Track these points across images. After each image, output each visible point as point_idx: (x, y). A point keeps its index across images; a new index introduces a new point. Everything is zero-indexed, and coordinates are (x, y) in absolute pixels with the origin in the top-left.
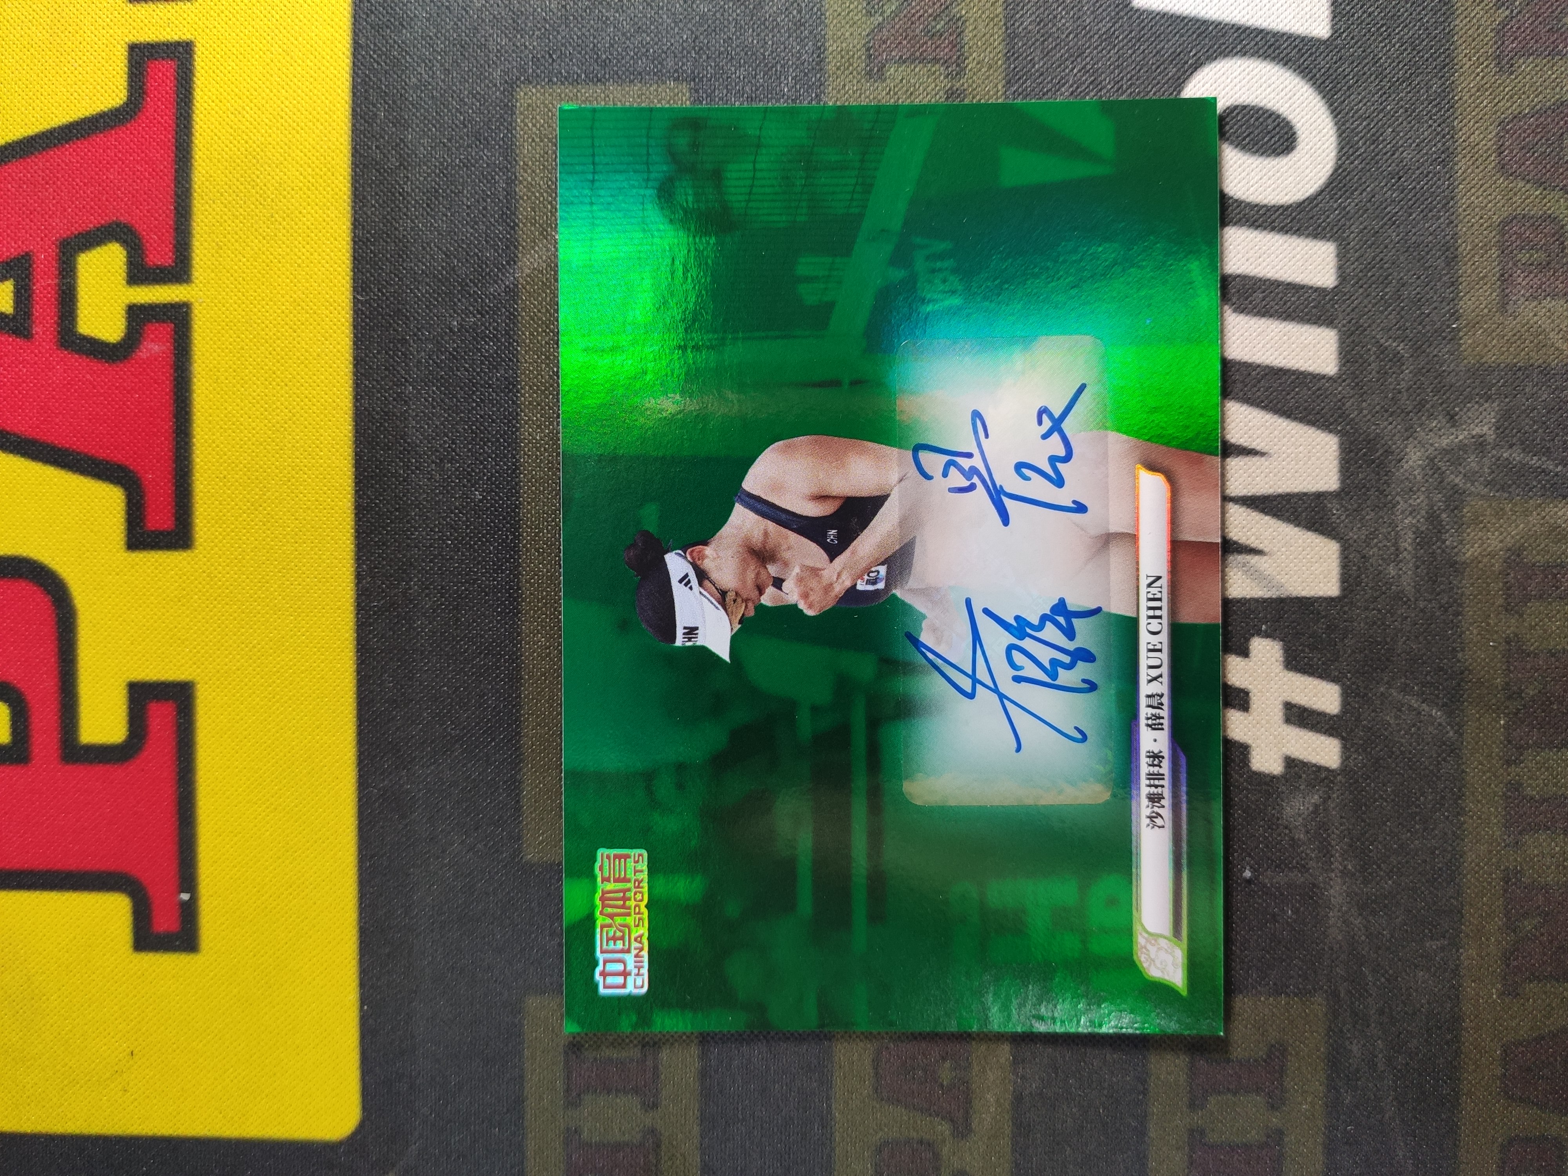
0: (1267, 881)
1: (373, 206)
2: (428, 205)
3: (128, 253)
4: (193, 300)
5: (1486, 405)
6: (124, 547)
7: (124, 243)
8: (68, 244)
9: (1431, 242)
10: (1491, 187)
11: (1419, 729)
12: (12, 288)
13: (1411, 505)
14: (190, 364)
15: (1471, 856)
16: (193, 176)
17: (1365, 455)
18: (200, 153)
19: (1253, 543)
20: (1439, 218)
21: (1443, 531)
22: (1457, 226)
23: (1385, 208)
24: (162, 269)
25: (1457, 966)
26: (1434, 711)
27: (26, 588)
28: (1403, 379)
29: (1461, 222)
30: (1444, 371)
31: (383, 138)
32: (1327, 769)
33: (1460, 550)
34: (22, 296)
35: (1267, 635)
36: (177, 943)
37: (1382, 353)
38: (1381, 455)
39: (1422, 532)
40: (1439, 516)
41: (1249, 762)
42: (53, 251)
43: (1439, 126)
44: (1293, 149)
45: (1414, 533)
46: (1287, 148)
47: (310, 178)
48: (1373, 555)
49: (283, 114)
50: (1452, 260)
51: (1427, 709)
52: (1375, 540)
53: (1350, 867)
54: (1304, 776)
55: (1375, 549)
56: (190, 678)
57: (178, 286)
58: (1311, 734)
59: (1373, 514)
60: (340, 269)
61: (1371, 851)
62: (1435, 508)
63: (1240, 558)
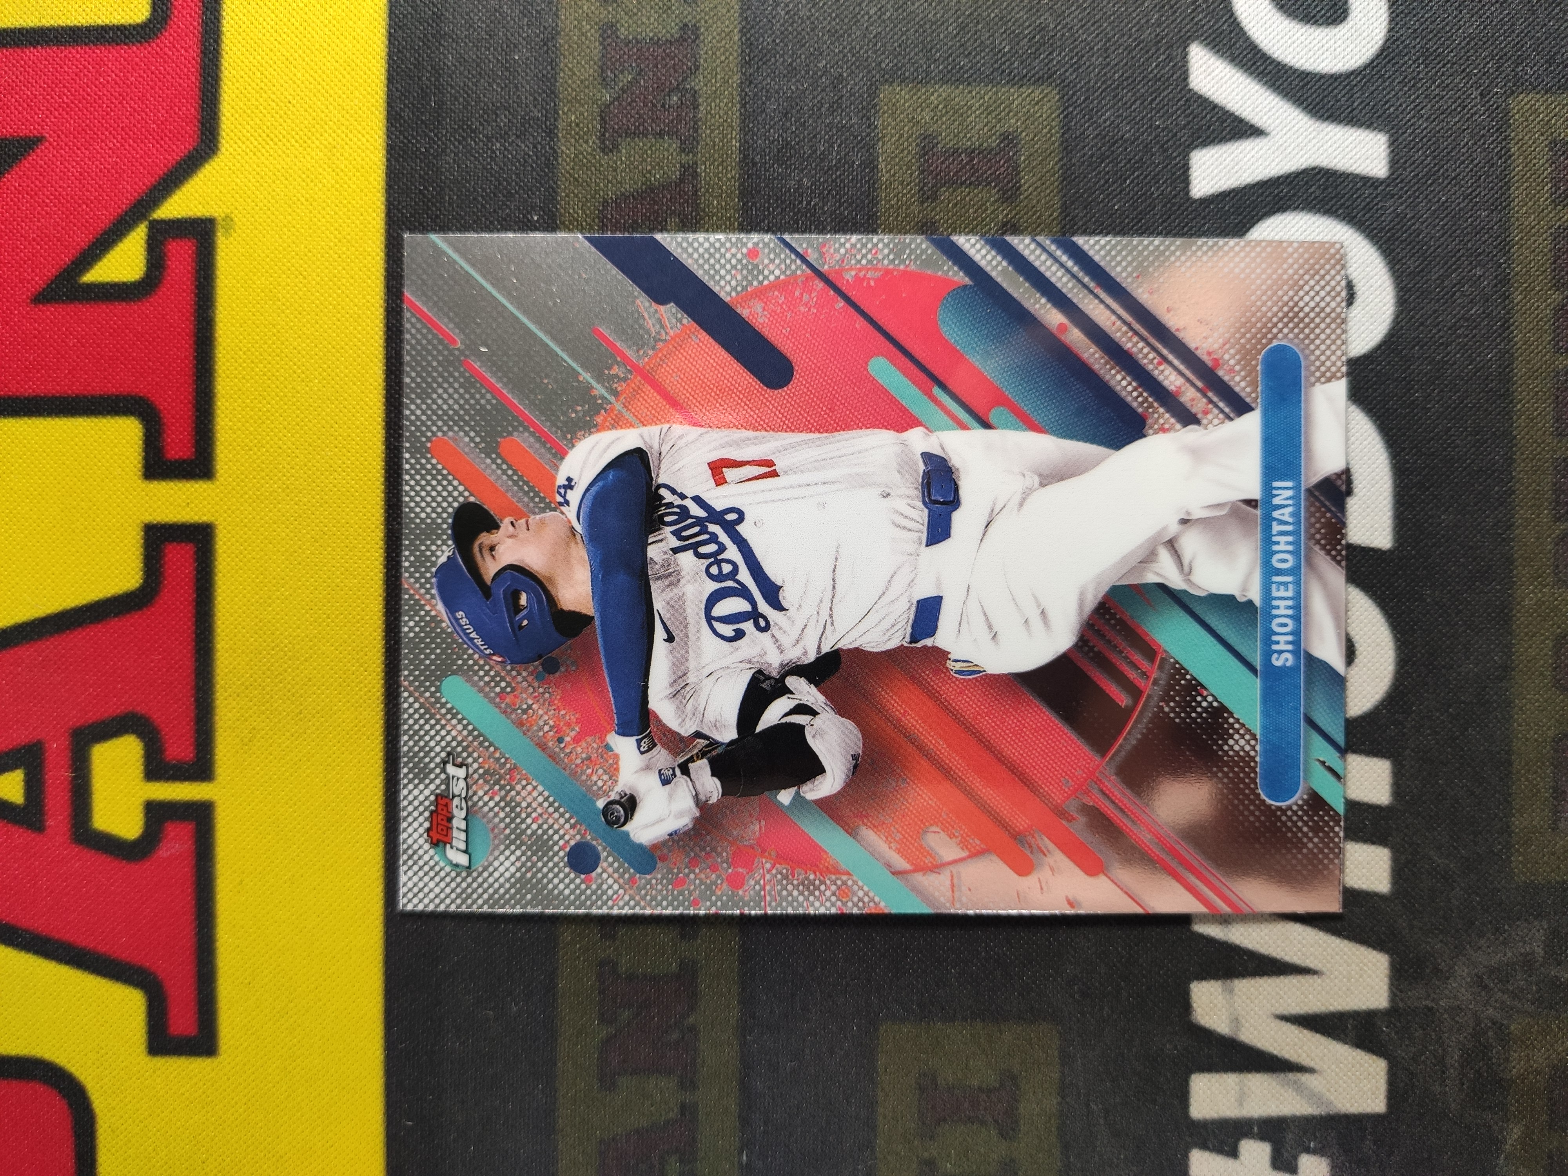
3: (145, 746)
4: (215, 800)
5: (1536, 922)
6: (145, 1053)
7: (141, 735)
8: (82, 733)
12: (23, 777)
14: (213, 865)
16: (214, 667)
18: (222, 643)
19: (1305, 1061)
21: (1490, 1048)
22: (1512, 741)
24: (181, 765)
27: (41, 1090)
28: (1454, 897)
29: (1516, 737)
30: (1495, 888)
33: (1506, 1068)
34: (33, 786)
35: (1314, 1152)
37: (1435, 870)
39: (1469, 1049)
40: (1486, 1033)
42: (66, 739)
45: (1461, 1050)
48: (1421, 1072)
50: (1506, 775)
52: (1423, 1058)
55: (1422, 1067)
57: (200, 783)
59: (1421, 1031)
62: (1482, 1025)
63: (1291, 1076)
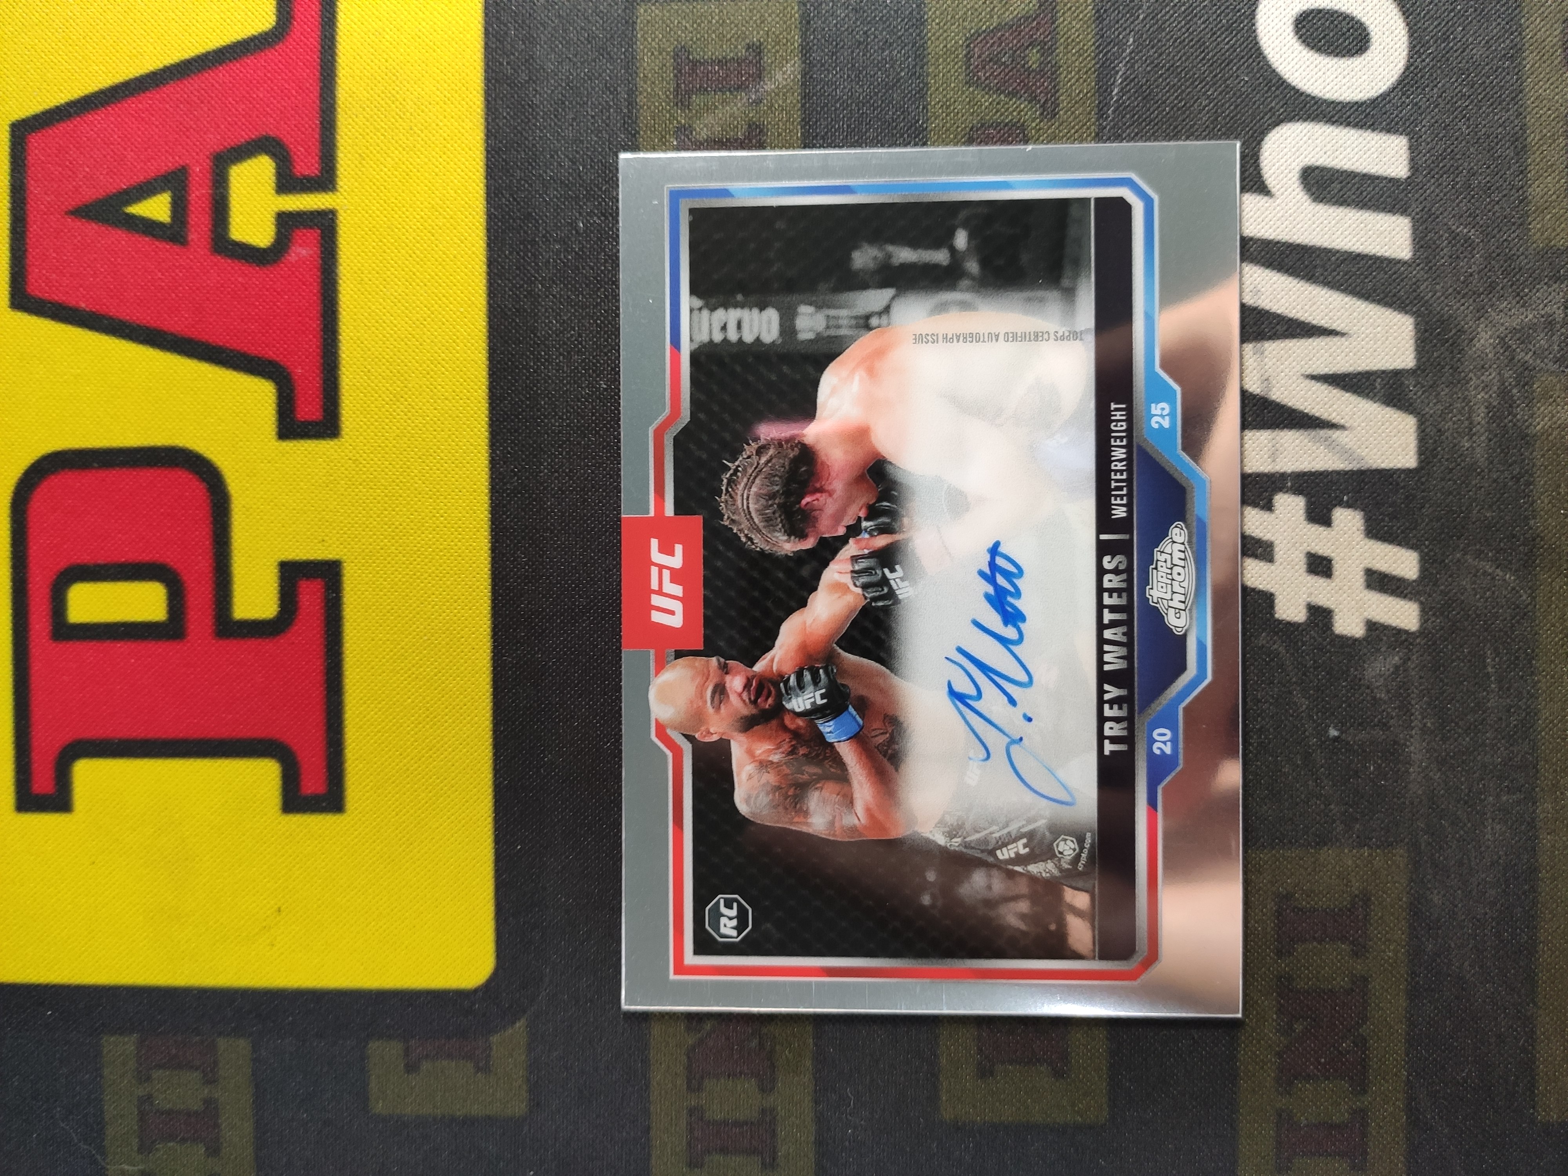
0: (1349, 739)
1: (505, 118)
2: (555, 116)
3: (277, 164)
4: (338, 208)
5: (1555, 286)
6: (276, 437)
7: (273, 155)
8: (221, 157)
9: (1501, 133)
10: (1557, 80)
11: (1493, 593)
12: (169, 199)
13: (1483, 382)
14: (336, 267)
15: (1545, 714)
16: (336, 93)
17: (1439, 334)
18: (343, 71)
19: (1334, 418)
20: (1508, 111)
21: (1515, 405)
22: (1525, 117)
23: (1456, 103)
24: (308, 179)
25: (1533, 820)
26: (1508, 576)
27: (183, 476)
28: (1474, 263)
29: (1529, 113)
30: (1514, 255)
31: (514, 55)
32: (1406, 632)
33: (1531, 424)
34: (179, 207)
35: (1349, 506)
36: (324, 804)
37: (1454, 238)
38: (1455, 334)
39: (1494, 407)
40: (1510, 391)
41: (1333, 626)
42: (208, 164)
43: (1507, 23)
44: (1366, 49)
45: (1487, 408)
46: (1360, 49)
47: (446, 93)
48: (1449, 429)
49: (420, 34)
50: (1521, 149)
51: (1501, 574)
52: (1450, 415)
53: (1429, 725)
54: (1385, 638)
55: (1450, 423)
56: (337, 557)
57: (324, 194)
58: (1391, 599)
59: (1447, 390)
60: (474, 177)
61: (1449, 709)
62: (1507, 384)
63: (1323, 433)
